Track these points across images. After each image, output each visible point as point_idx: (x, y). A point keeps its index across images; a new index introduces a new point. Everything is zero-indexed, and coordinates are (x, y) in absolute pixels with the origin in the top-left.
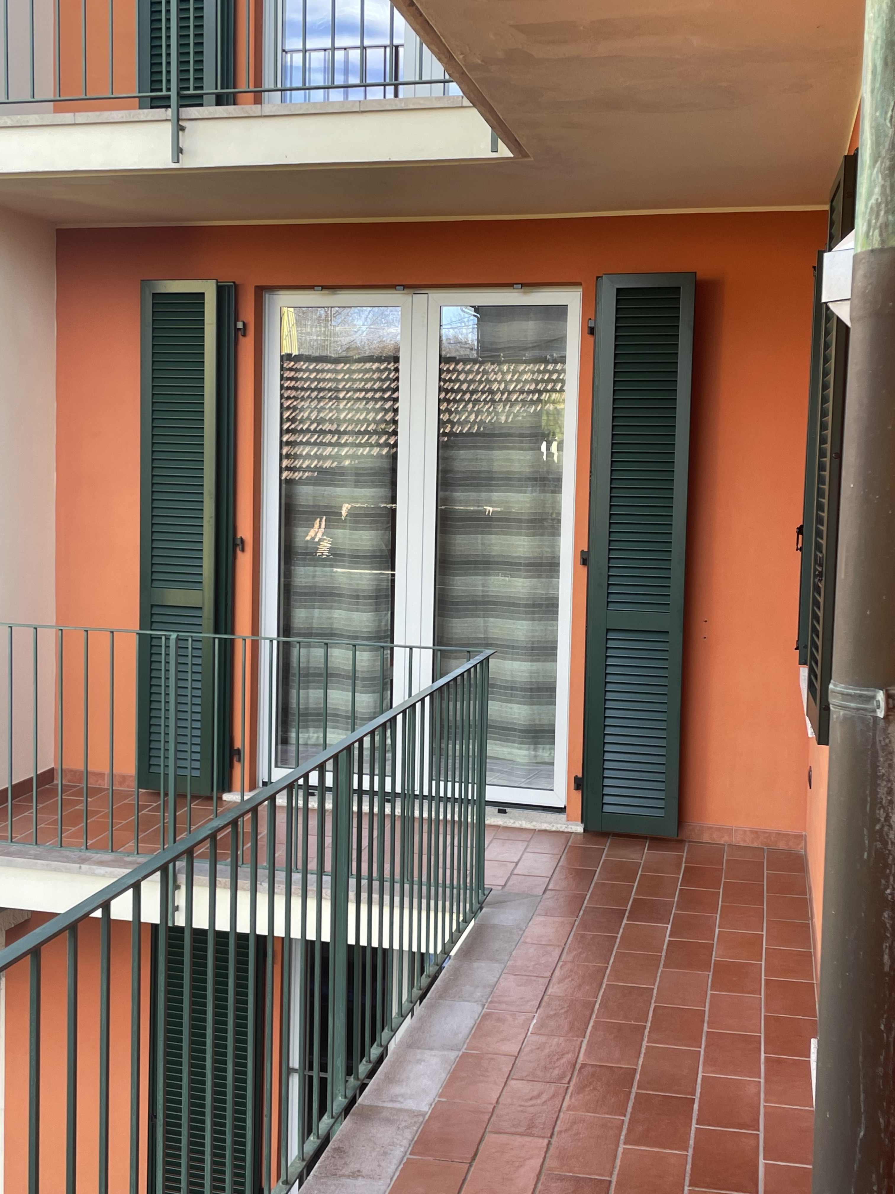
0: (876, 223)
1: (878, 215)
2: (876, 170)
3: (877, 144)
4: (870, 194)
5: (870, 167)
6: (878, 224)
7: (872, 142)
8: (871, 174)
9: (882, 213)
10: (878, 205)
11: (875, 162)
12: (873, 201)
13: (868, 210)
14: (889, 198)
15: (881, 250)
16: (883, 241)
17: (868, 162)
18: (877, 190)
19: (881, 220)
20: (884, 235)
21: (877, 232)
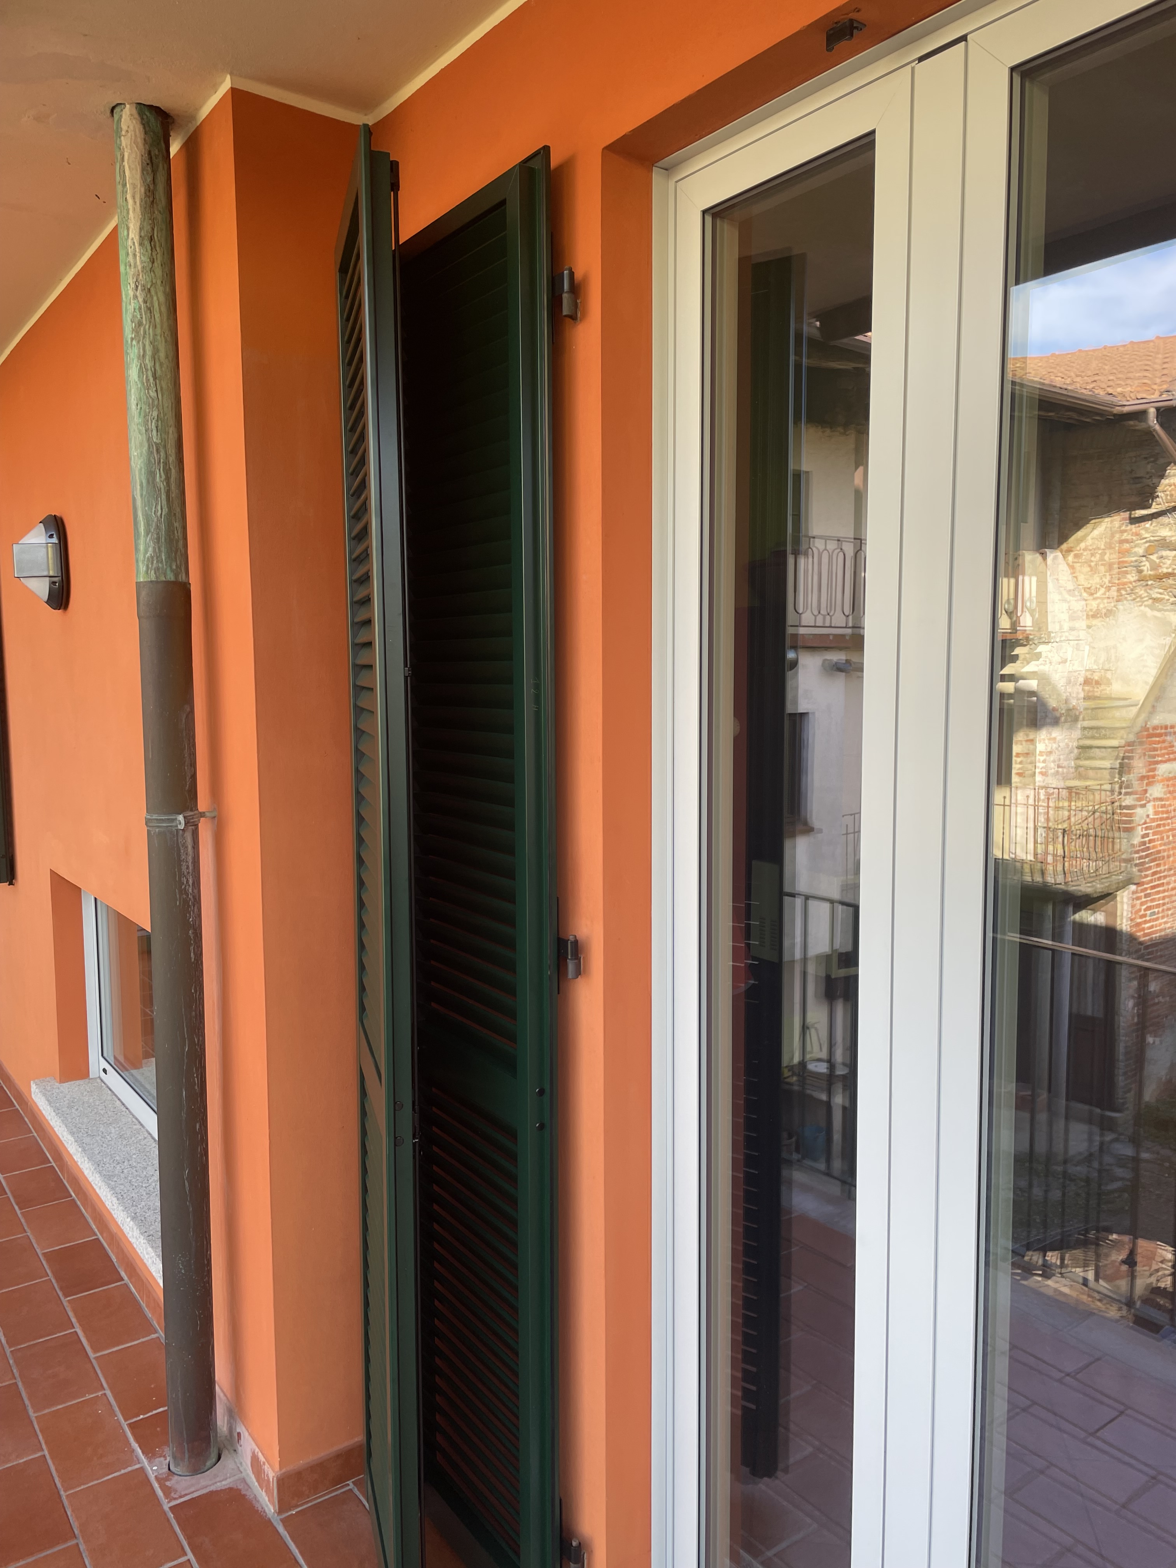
0: (152, 566)
1: (152, 563)
2: (148, 539)
3: (148, 525)
4: (146, 551)
5: (144, 536)
6: (153, 568)
7: (144, 523)
8: (146, 540)
9: (155, 562)
10: (152, 557)
11: (148, 534)
12: (148, 555)
13: (146, 559)
14: (158, 555)
15: (157, 582)
16: (157, 577)
17: (143, 534)
18: (150, 549)
19: (155, 565)
20: (157, 574)
21: (153, 572)
